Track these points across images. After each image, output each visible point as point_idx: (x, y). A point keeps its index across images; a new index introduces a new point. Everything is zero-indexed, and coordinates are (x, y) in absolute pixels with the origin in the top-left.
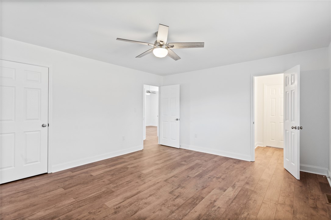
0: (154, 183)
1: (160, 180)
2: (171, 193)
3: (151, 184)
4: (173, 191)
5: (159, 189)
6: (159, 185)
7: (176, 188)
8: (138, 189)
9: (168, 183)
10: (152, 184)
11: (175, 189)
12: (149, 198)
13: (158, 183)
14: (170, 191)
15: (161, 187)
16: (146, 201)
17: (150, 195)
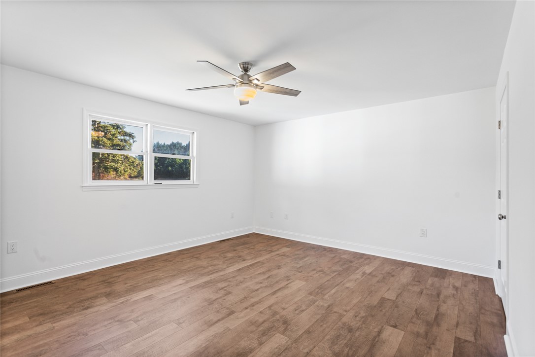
0: (254, 308)
1: (242, 314)
2: (230, 293)
3: (258, 305)
4: (226, 295)
5: (245, 297)
6: (245, 305)
7: (219, 300)
8: (277, 297)
9: (228, 308)
10: (256, 306)
11: (221, 297)
12: (259, 287)
13: (246, 308)
14: (230, 295)
15: (241, 301)
16: (261, 284)
17: (257, 290)
